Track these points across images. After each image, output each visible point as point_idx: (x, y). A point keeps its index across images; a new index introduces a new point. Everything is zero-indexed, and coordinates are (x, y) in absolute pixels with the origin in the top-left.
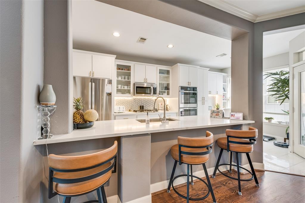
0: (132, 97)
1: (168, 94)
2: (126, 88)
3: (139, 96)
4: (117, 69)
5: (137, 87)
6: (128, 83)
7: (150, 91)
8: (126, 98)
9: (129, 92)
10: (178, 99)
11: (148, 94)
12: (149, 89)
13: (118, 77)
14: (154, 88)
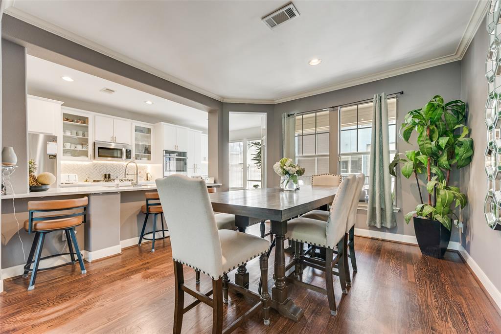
0: (91, 161)
1: (149, 159)
2: (79, 148)
3: (102, 160)
4: (64, 120)
5: (99, 148)
6: (84, 142)
7: (121, 154)
8: (79, 163)
9: (85, 154)
10: (161, 165)
11: (117, 157)
12: (119, 151)
13: (64, 132)
14: (127, 150)
